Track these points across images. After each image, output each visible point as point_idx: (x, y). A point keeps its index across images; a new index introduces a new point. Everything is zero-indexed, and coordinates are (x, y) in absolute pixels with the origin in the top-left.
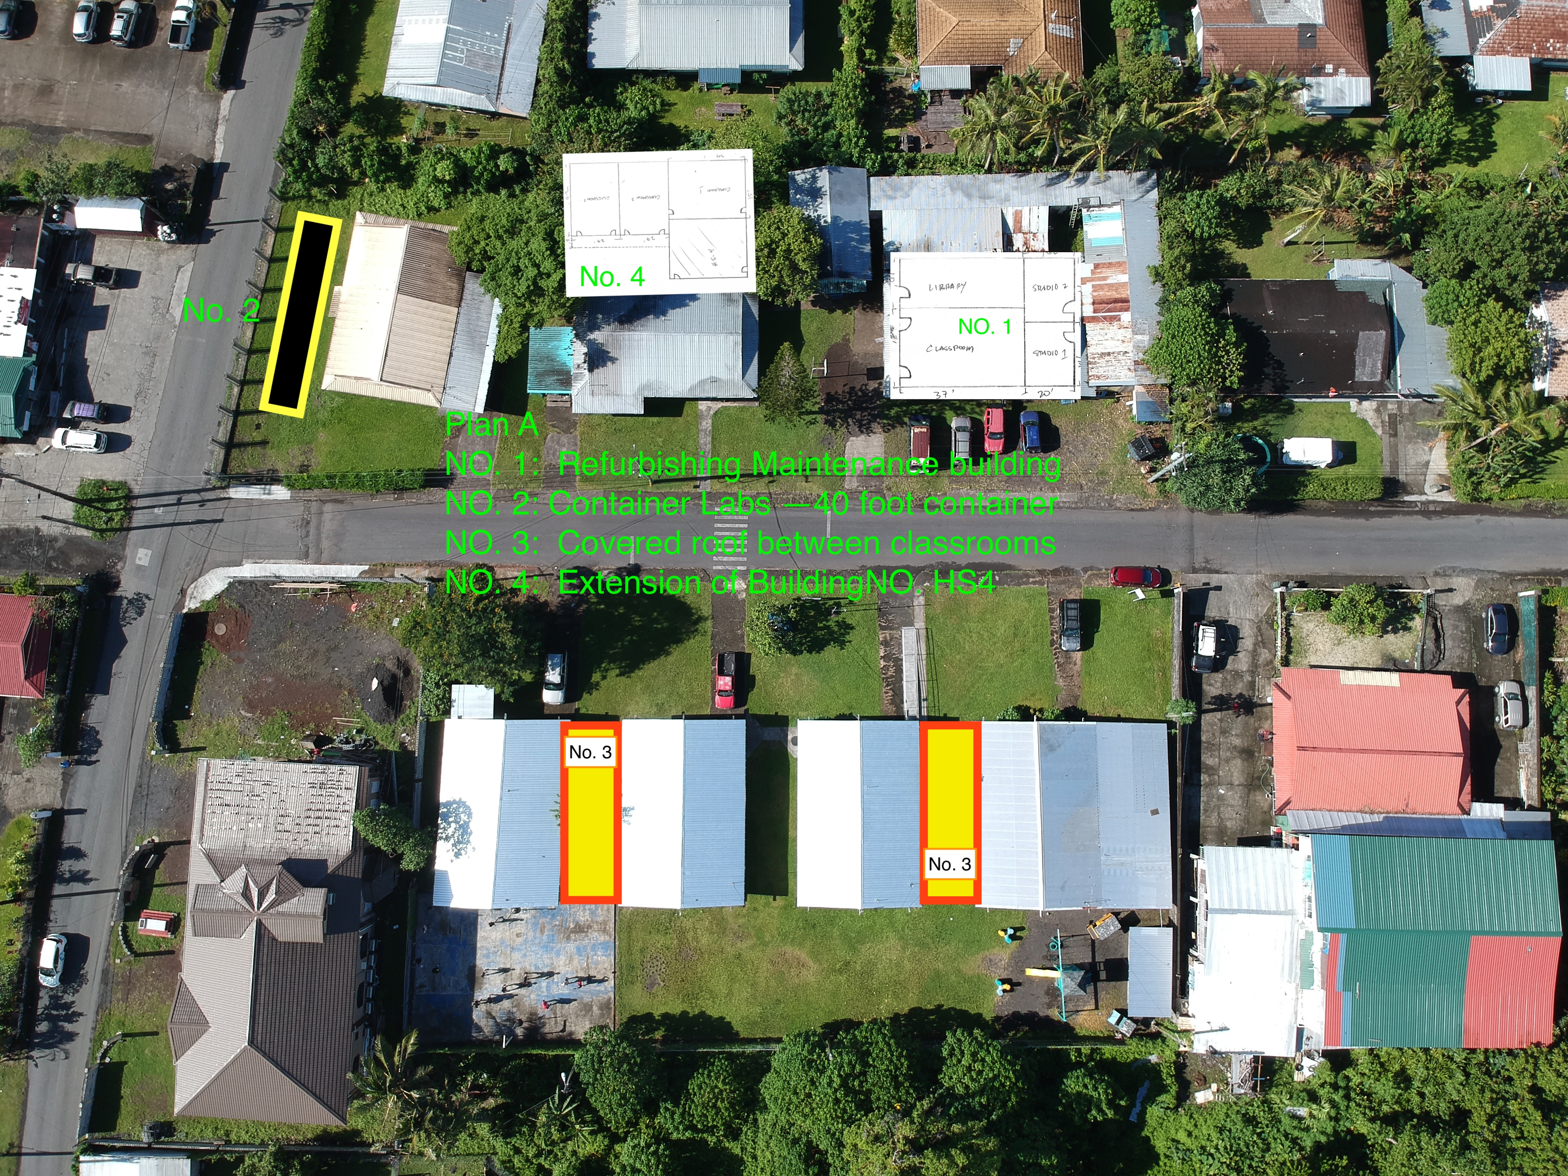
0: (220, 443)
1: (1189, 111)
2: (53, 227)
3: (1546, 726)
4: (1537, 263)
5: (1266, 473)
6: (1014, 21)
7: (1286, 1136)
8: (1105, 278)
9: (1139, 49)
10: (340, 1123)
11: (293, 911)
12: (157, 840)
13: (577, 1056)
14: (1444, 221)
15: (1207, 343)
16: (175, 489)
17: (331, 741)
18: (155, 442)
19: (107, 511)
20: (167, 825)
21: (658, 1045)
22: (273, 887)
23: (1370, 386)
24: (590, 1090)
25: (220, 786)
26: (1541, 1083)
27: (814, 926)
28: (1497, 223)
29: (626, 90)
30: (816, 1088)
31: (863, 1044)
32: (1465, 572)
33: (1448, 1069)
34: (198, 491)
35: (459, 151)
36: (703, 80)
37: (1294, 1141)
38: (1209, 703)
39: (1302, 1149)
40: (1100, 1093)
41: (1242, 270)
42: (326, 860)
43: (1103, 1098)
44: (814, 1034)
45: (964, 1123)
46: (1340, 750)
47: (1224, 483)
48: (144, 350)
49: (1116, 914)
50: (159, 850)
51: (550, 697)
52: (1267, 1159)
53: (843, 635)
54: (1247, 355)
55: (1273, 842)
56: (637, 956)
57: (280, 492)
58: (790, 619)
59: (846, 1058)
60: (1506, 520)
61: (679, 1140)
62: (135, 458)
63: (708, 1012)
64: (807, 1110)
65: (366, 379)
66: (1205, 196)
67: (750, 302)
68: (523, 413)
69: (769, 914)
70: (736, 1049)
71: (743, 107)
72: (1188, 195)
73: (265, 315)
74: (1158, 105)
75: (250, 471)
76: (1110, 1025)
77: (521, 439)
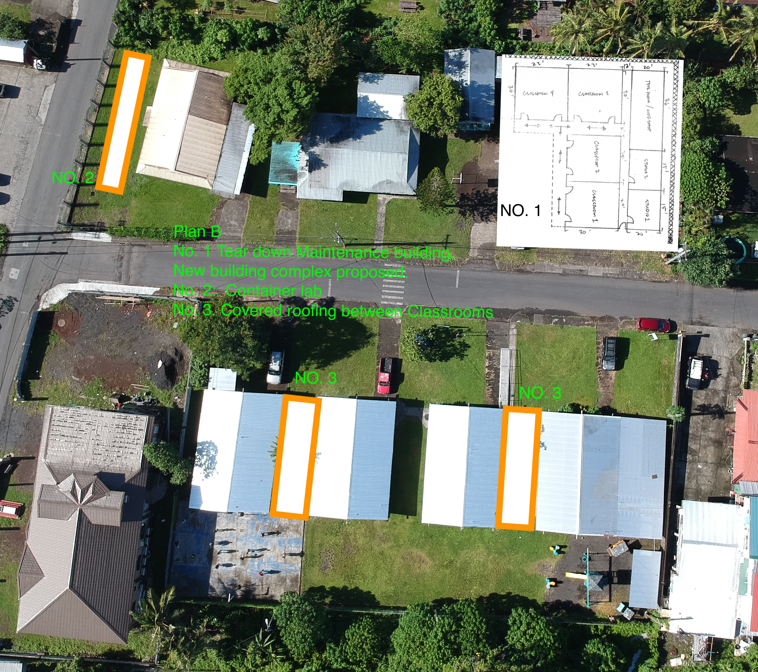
0: (68, 203)
1: (705, 27)
5: (740, 264)
10: (120, 641)
11: (103, 505)
12: (13, 456)
13: (274, 611)
15: (707, 178)
16: (37, 231)
17: (130, 399)
18: (25, 200)
20: (20, 446)
21: (327, 607)
22: (91, 489)
24: (282, 632)
25: (59, 423)
27: (431, 537)
30: (427, 638)
31: (458, 613)
34: (52, 233)
35: (232, 22)
38: (696, 409)
40: (608, 654)
41: (735, 130)
42: (124, 474)
43: (609, 657)
44: (427, 605)
45: (519, 666)
47: (713, 269)
48: (21, 139)
49: (626, 541)
50: (14, 462)
51: (272, 379)
53: (463, 351)
54: (732, 187)
55: (731, 501)
56: (317, 549)
57: (105, 237)
58: (429, 339)
59: (446, 621)
61: (337, 669)
62: (12, 209)
63: (361, 588)
64: (420, 653)
65: (166, 169)
66: (713, 81)
67: (414, 133)
68: (265, 196)
69: (403, 527)
70: (376, 613)
71: (417, 3)
72: (703, 79)
73: (100, 121)
74: (685, 21)
75: (86, 222)
76: (619, 612)
77: (262, 213)
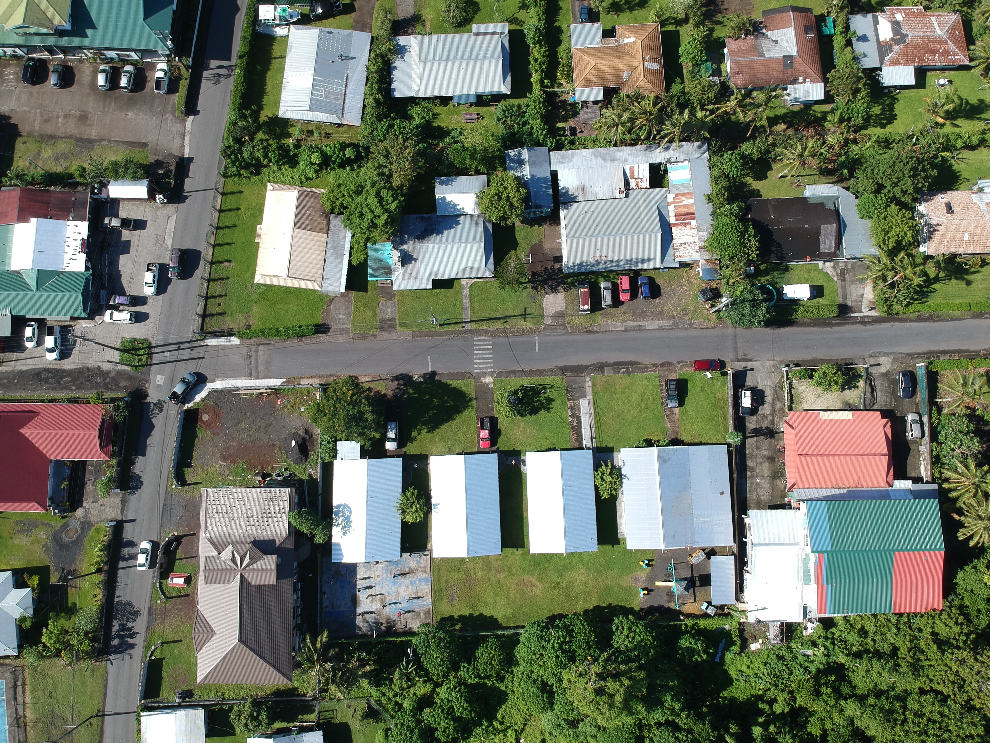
0: (199, 315)
1: (723, 109)
2: (95, 197)
3: (934, 437)
4: (917, 184)
5: (773, 306)
6: (626, 62)
7: (801, 665)
8: (681, 202)
9: (694, 75)
10: (288, 682)
11: (259, 568)
12: (176, 535)
13: (414, 641)
14: (866, 162)
15: (739, 236)
16: (175, 341)
17: (271, 475)
18: (162, 316)
19: (138, 355)
20: (182, 526)
21: (458, 633)
22: (248, 556)
23: (829, 254)
24: (423, 658)
25: (214, 502)
26: (937, 630)
27: (539, 564)
28: (894, 162)
29: (413, 108)
30: (546, 650)
31: (569, 626)
32: (886, 354)
33: (888, 626)
34: (189, 342)
35: (322, 146)
36: (454, 102)
37: (806, 669)
38: (750, 433)
39: (810, 673)
40: (699, 646)
41: (757, 194)
42: (275, 540)
43: (700, 648)
44: (542, 622)
45: (627, 664)
46: (821, 455)
47: (752, 312)
49: (704, 550)
50: (178, 539)
51: (390, 446)
52: (791, 679)
53: (549, 404)
54: (760, 241)
55: (787, 507)
56: (443, 585)
57: (235, 341)
58: (519, 397)
59: (561, 633)
60: (907, 325)
61: (471, 684)
62: (151, 325)
63: (484, 614)
64: (541, 663)
65: (279, 276)
66: (734, 154)
67: (487, 224)
68: (366, 290)
69: (514, 559)
70: (500, 633)
71: (477, 114)
72: (725, 154)
73: (218, 242)
74: (706, 107)
75: (216, 329)
76: (703, 610)
77: (365, 305)
